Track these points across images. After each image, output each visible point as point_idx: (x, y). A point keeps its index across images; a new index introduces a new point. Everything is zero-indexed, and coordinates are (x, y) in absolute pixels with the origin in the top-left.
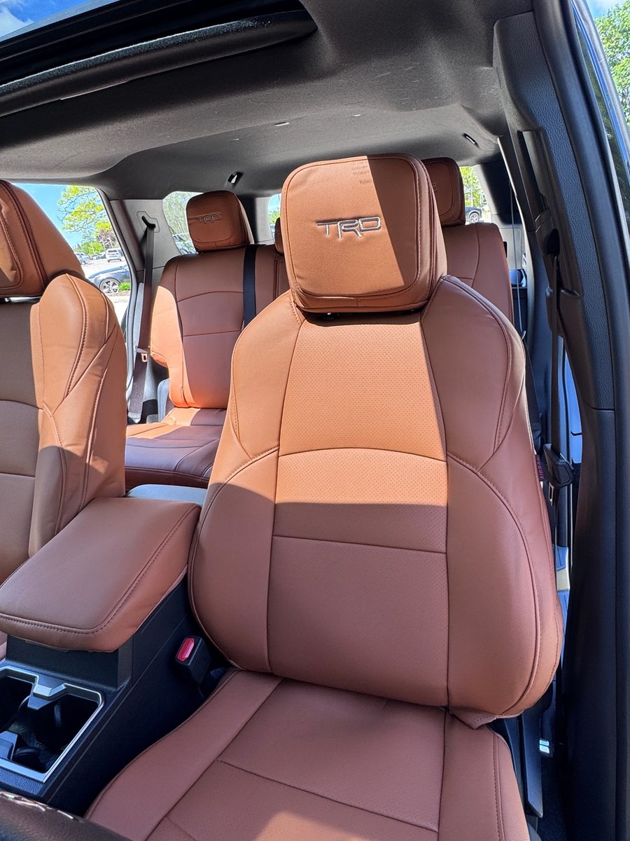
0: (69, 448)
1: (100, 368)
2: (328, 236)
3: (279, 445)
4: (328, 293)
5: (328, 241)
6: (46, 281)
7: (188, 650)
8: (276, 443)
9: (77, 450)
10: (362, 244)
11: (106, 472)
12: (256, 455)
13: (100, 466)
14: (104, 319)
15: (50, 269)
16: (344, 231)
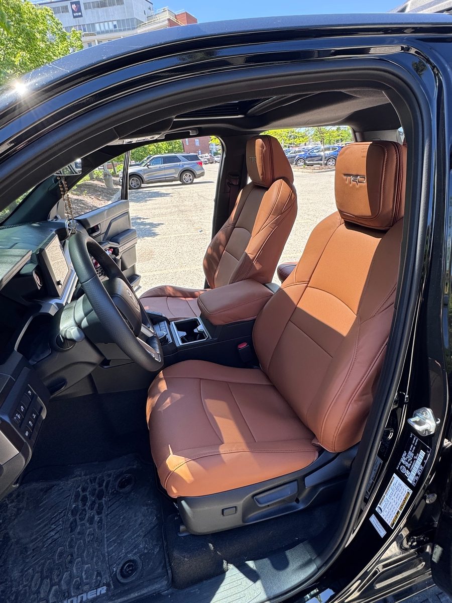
0: (249, 255)
1: (275, 225)
2: (347, 182)
3: (309, 281)
4: (347, 212)
5: (347, 185)
6: (274, 181)
7: (243, 346)
8: (308, 280)
9: (251, 257)
10: (357, 189)
11: (259, 270)
12: (298, 282)
13: (258, 267)
14: (284, 203)
15: (276, 176)
16: (353, 181)
